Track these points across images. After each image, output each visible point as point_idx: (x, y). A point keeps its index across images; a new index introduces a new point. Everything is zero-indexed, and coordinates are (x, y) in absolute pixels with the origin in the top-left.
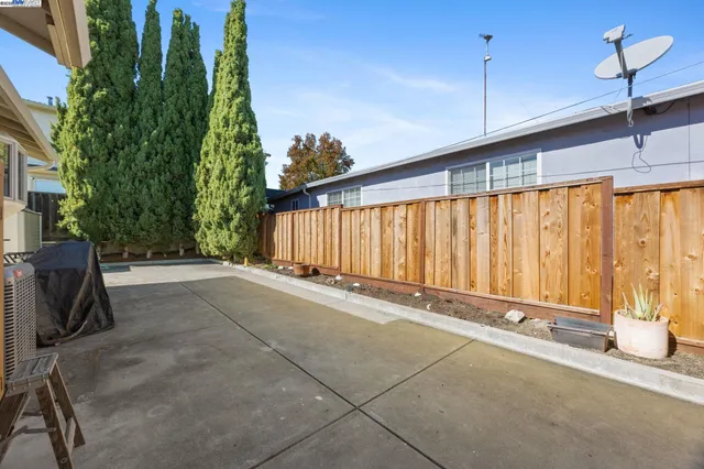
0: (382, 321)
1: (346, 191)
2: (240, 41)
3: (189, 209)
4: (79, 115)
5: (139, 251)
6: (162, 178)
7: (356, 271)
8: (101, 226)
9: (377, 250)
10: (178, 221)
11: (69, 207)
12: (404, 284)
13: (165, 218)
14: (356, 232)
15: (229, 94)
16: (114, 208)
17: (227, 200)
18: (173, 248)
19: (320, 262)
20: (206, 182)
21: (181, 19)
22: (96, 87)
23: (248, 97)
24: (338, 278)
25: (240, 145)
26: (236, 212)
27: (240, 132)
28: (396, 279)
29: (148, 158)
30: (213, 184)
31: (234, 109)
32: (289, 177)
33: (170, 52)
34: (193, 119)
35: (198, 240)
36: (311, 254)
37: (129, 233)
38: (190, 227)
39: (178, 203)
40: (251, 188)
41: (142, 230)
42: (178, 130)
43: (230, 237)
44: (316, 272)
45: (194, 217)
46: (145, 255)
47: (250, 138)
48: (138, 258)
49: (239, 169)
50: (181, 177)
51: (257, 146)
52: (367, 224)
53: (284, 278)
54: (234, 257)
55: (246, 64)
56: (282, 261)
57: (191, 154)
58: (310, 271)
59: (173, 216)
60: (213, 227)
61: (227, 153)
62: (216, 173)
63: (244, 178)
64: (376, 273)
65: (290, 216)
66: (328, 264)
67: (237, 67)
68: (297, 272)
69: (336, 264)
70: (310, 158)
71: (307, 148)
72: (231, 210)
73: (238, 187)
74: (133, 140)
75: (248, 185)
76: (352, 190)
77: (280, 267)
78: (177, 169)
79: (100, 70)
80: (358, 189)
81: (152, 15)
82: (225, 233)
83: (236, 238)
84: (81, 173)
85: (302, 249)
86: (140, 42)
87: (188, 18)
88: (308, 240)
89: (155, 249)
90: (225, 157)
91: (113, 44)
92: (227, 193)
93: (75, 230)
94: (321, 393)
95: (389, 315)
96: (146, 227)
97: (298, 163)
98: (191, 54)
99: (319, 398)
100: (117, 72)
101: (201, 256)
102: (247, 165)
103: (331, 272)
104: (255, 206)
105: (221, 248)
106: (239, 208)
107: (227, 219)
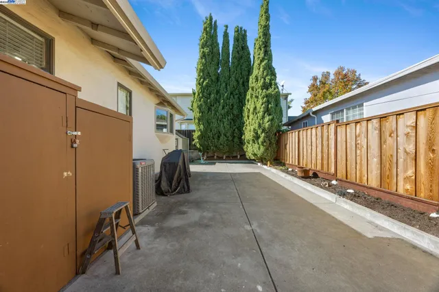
0: (370, 234)
1: (348, 109)
2: (265, 26)
3: (242, 133)
4: (199, 95)
5: (220, 155)
6: (229, 118)
7: (352, 178)
8: (206, 143)
9: (375, 161)
10: (236, 140)
11: (196, 135)
12: (412, 199)
13: (230, 138)
14: (351, 143)
15: (259, 61)
16: (210, 134)
17: (257, 125)
18: (235, 154)
19: (319, 168)
20: (248, 117)
21: (238, 31)
22: (205, 79)
23: (270, 59)
24: (334, 182)
25: (265, 90)
26: (262, 133)
27: (264, 83)
28: (401, 191)
29: (223, 109)
30: (251, 117)
31: (261, 69)
32: (308, 106)
33: (233, 51)
34: (243, 82)
35: (245, 150)
36: (312, 161)
37: (216, 147)
38: (241, 143)
39: (236, 130)
40: (271, 117)
41: (221, 144)
42: (237, 91)
43: (259, 148)
44: (315, 175)
45: (243, 137)
46: (223, 158)
47: (271, 84)
48: (220, 159)
49: (264, 105)
50: (237, 116)
51: (275, 89)
52: (363, 135)
53: (289, 177)
54: (263, 160)
55: (269, 39)
56: (292, 165)
57: (241, 102)
58: (311, 174)
59: (234, 137)
60: (251, 142)
61: (257, 97)
62: (251, 110)
63: (267, 111)
64: (374, 182)
65: (297, 133)
66: (325, 170)
67: (263, 43)
68: (299, 174)
69: (332, 170)
70: (325, 90)
71: (323, 83)
72: (259, 132)
73: (263, 117)
74: (217, 101)
75: (269, 115)
76: (354, 107)
77: (290, 169)
78: (236, 112)
79: (206, 72)
80: (362, 105)
81: (226, 35)
82: (256, 145)
83: (262, 149)
84: (199, 120)
85: (305, 157)
86: (220, 51)
87: (241, 28)
88: (309, 151)
89: (227, 154)
90: (256, 100)
91: (211, 57)
92: (257, 121)
93: (198, 146)
94: (264, 284)
95: (382, 229)
96: (222, 143)
97: (315, 96)
98: (242, 47)
99: (260, 288)
100: (212, 70)
101: (247, 159)
102: (268, 102)
103: (327, 177)
104: (274, 128)
105: (255, 155)
106: (264, 130)
107: (257, 137)
